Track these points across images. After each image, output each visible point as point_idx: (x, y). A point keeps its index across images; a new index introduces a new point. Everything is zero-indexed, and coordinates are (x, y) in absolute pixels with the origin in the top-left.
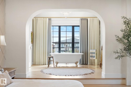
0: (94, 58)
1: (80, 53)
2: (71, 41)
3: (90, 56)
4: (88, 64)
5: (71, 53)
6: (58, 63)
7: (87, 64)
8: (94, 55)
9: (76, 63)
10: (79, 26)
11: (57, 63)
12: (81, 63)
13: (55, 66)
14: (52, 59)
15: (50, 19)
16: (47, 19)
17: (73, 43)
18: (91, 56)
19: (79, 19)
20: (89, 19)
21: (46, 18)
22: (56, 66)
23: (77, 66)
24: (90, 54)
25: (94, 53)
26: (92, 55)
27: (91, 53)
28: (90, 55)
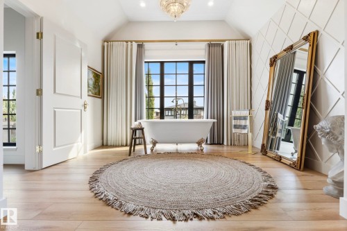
0: (245, 131)
2: (186, 94)
3: (233, 127)
4: (225, 143)
5: (187, 119)
6: (157, 143)
7: (223, 144)
8: (243, 123)
9: (199, 143)
10: (204, 62)
11: (154, 143)
12: (208, 142)
13: (149, 152)
17: (191, 98)
18: (235, 126)
19: (204, 45)
20: (226, 44)
22: (152, 150)
23: (202, 150)
24: (233, 121)
25: (245, 118)
26: (238, 124)
27: (236, 118)
28: (233, 123)
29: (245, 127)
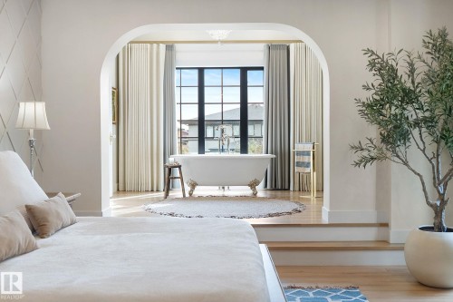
0: (307, 170)
1: (264, 155)
2: (238, 117)
3: (296, 164)
4: (291, 188)
5: (238, 155)
6: (197, 185)
7: (289, 189)
8: (306, 159)
9: (253, 185)
10: (262, 68)
11: (193, 185)
12: (268, 187)
13: (187, 195)
14: (176, 172)
15: (170, 47)
16: (163, 47)
17: (244, 122)
18: (298, 163)
19: (262, 47)
20: (292, 47)
21: (158, 43)
22: (191, 194)
23: (255, 194)
24: (296, 157)
25: (308, 154)
26: (301, 160)
28: (296, 160)
29: (307, 165)
